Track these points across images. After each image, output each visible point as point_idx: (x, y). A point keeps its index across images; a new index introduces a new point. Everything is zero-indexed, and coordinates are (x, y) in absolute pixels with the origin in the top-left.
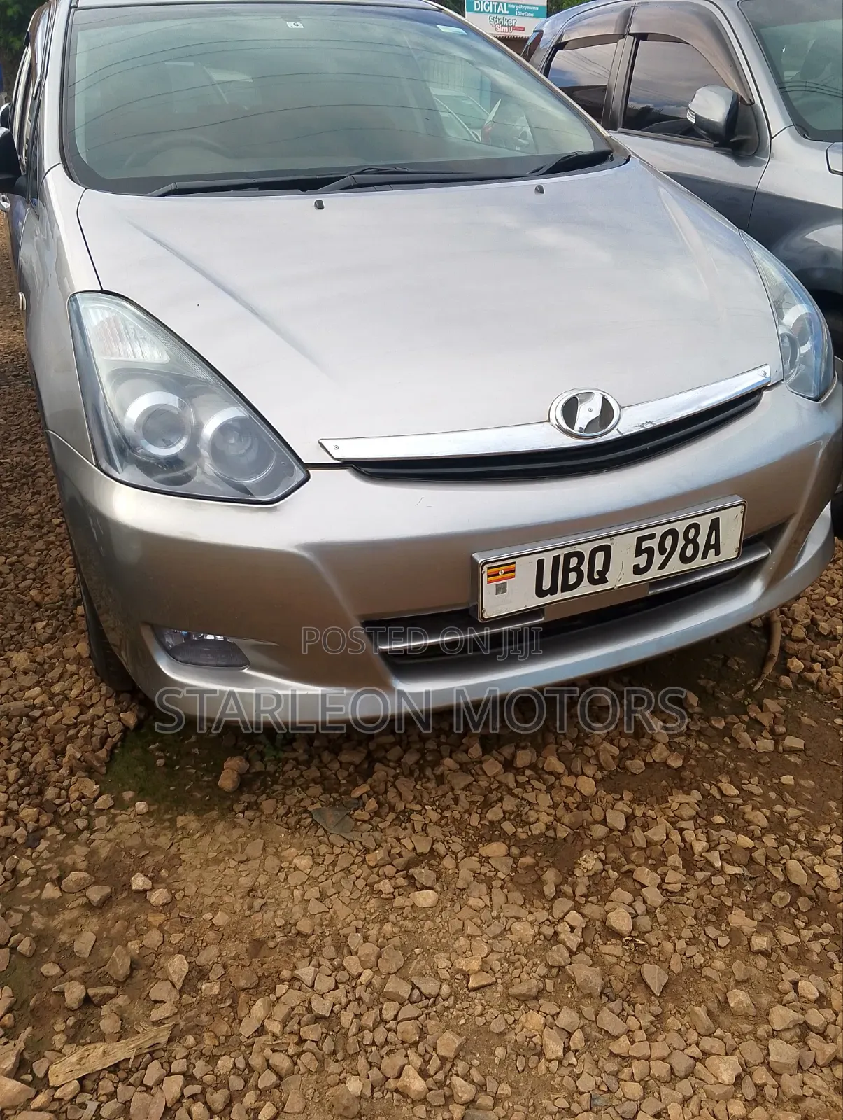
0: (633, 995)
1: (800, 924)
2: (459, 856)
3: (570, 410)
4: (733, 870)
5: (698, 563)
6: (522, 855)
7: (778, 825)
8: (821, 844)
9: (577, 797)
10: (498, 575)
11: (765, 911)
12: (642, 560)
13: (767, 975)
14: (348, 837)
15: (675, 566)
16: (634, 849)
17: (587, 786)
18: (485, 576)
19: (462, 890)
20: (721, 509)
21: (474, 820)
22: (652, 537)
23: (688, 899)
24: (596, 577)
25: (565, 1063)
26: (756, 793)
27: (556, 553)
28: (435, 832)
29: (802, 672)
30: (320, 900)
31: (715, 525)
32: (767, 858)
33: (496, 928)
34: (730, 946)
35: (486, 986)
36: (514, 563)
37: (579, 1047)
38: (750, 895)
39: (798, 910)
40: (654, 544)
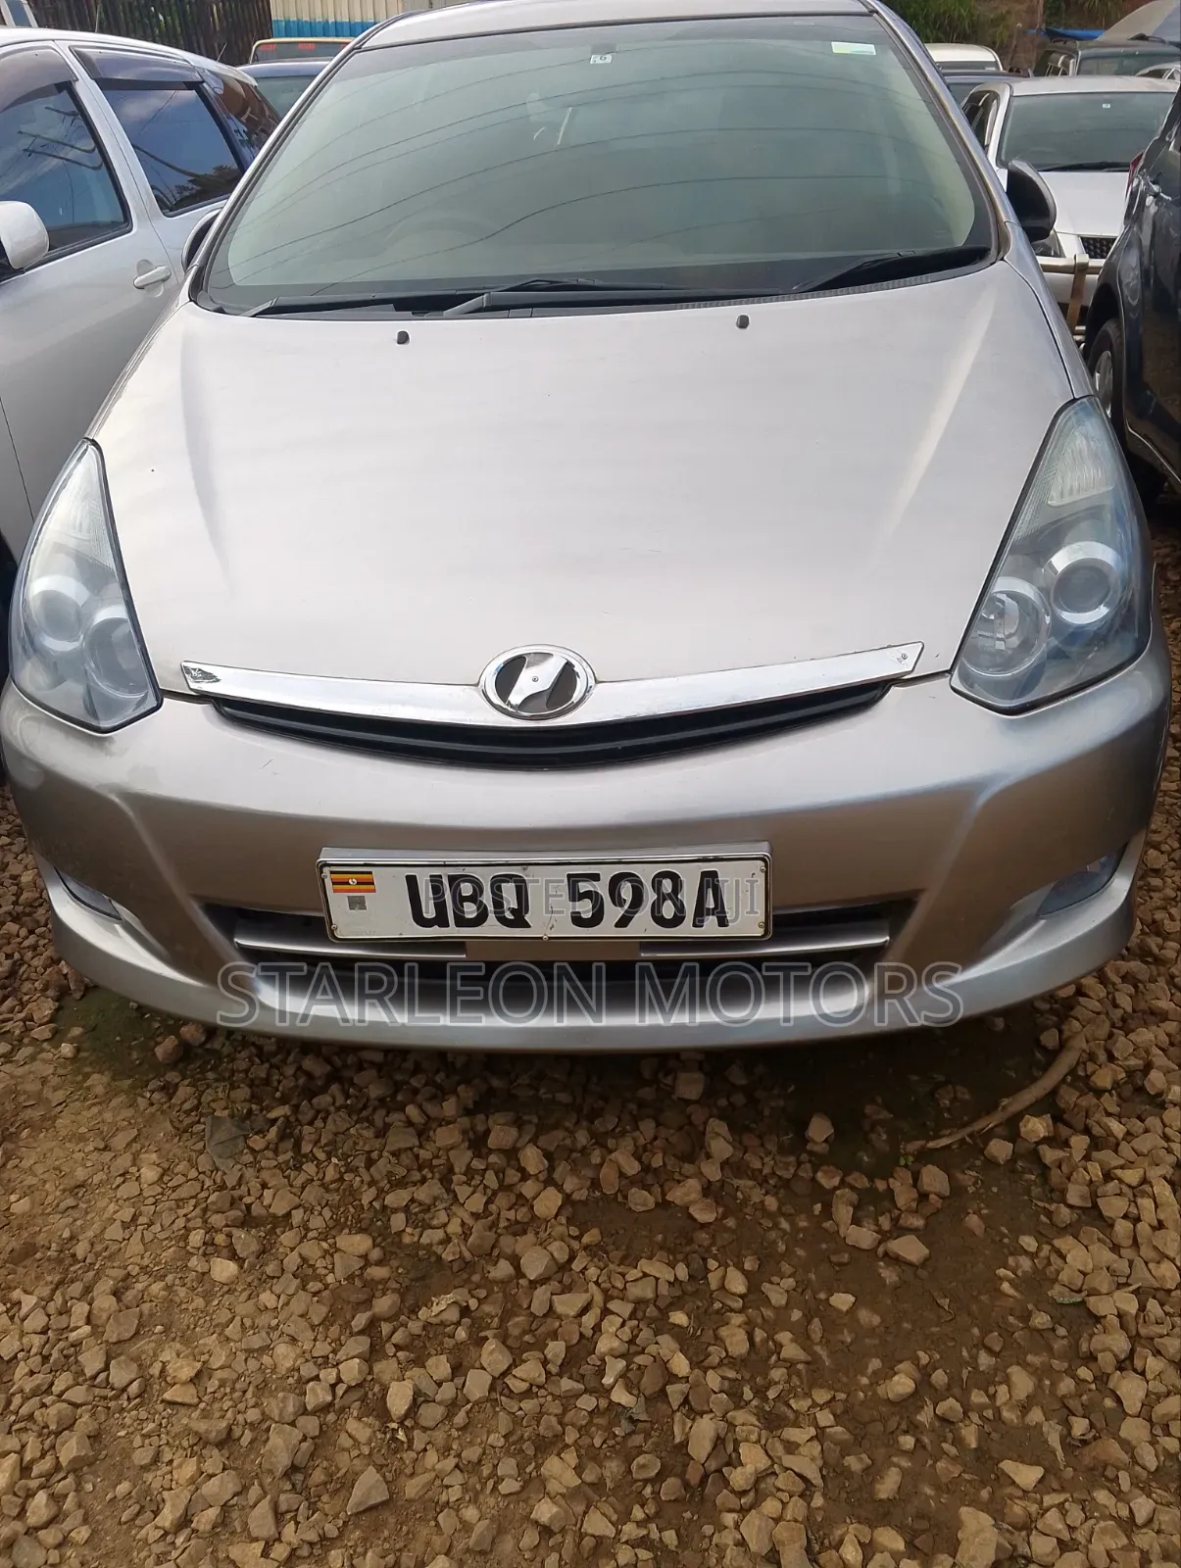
0: (325, 1498)
1: (638, 1513)
2: (310, 1235)
3: (508, 675)
4: (621, 1396)
5: (686, 930)
6: (379, 1263)
7: (755, 1362)
8: (791, 1416)
9: (522, 1214)
10: (348, 883)
11: (607, 1473)
12: (585, 908)
13: (520, 1558)
14: (218, 1162)
15: (643, 926)
16: (524, 1313)
17: (548, 1202)
18: (328, 882)
19: (269, 1277)
20: (716, 859)
21: (367, 1196)
22: (596, 877)
23: (521, 1409)
24: (509, 916)
25: (169, 1538)
26: (773, 1302)
27: (436, 872)
28: (312, 1195)
29: (1038, 1143)
30: (125, 1226)
31: (709, 880)
32: (686, 1401)
33: (256, 1341)
34: (514, 1498)
35: (183, 1404)
36: (370, 873)
37: (201, 1528)
38: (611, 1442)
39: (656, 1494)
40: (602, 888)
